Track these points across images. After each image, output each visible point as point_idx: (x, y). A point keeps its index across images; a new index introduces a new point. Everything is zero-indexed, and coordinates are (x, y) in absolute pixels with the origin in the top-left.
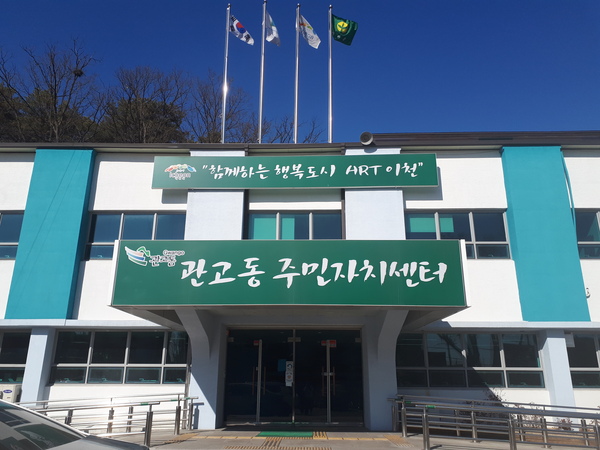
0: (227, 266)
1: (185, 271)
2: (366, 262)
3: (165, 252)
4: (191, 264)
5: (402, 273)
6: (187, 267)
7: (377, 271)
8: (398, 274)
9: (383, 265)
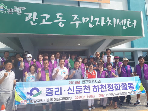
0: (48, 16)
1: (27, 17)
2: (108, 18)
3: (15, 7)
4: (30, 14)
5: (121, 23)
6: (28, 16)
7: (112, 22)
8: (120, 24)
9: (114, 20)
